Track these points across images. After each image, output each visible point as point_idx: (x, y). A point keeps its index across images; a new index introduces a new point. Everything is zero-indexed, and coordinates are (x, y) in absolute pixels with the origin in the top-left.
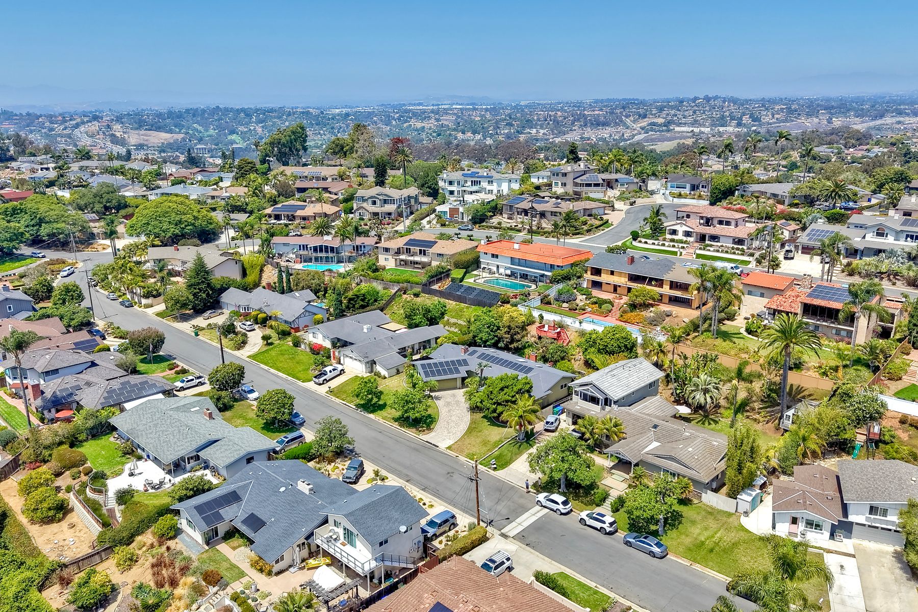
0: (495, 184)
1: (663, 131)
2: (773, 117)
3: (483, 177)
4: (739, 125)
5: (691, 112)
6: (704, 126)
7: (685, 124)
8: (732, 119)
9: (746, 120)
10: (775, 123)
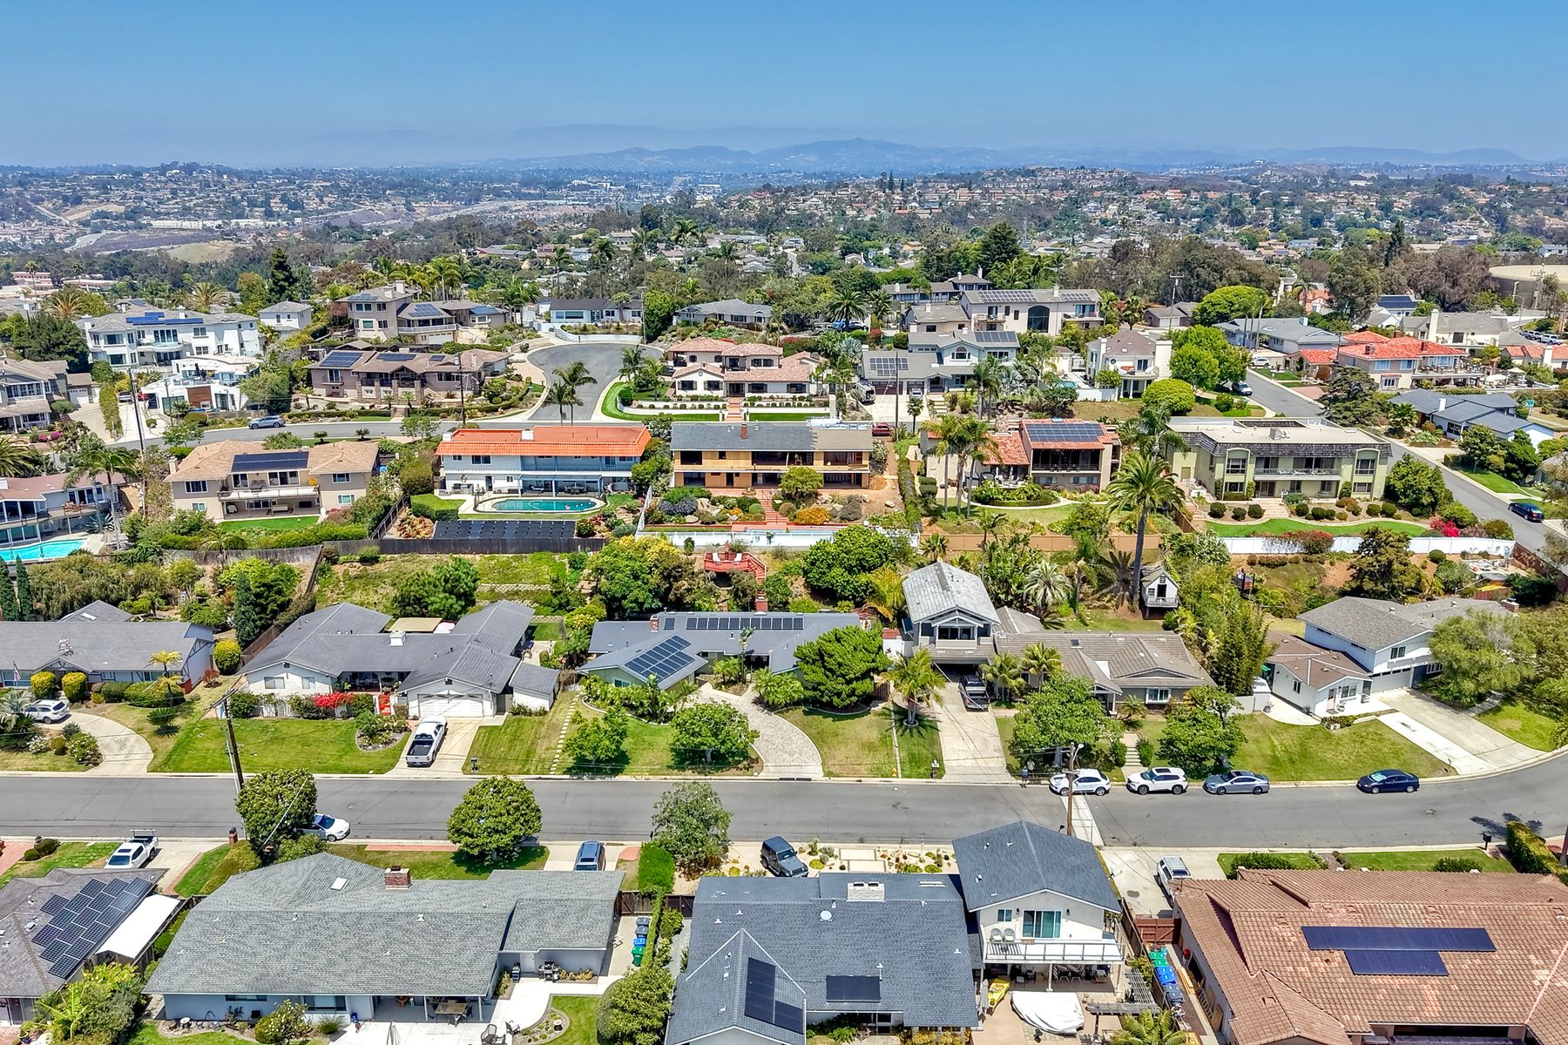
0: (211, 335)
1: (128, 228)
2: (322, 201)
3: (178, 322)
4: (269, 214)
5: (167, 192)
6: (207, 217)
7: (168, 214)
8: (253, 204)
9: (276, 205)
10: (328, 211)
